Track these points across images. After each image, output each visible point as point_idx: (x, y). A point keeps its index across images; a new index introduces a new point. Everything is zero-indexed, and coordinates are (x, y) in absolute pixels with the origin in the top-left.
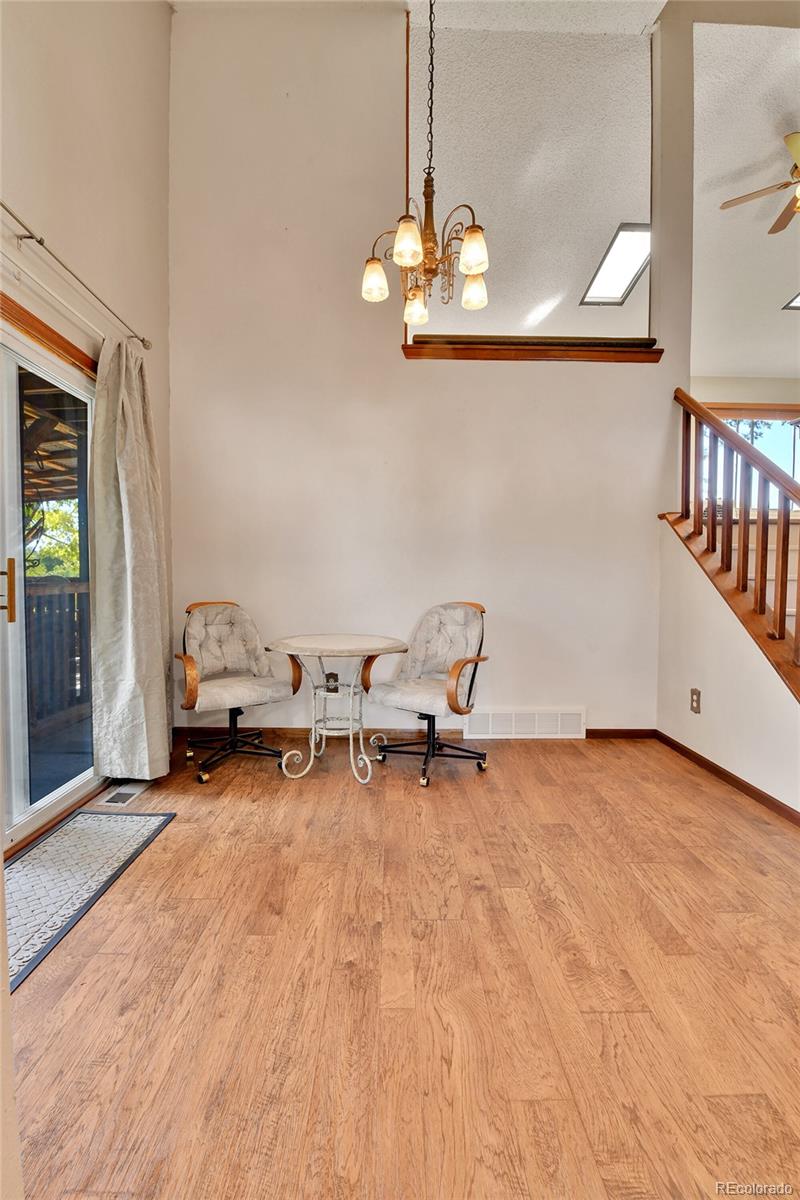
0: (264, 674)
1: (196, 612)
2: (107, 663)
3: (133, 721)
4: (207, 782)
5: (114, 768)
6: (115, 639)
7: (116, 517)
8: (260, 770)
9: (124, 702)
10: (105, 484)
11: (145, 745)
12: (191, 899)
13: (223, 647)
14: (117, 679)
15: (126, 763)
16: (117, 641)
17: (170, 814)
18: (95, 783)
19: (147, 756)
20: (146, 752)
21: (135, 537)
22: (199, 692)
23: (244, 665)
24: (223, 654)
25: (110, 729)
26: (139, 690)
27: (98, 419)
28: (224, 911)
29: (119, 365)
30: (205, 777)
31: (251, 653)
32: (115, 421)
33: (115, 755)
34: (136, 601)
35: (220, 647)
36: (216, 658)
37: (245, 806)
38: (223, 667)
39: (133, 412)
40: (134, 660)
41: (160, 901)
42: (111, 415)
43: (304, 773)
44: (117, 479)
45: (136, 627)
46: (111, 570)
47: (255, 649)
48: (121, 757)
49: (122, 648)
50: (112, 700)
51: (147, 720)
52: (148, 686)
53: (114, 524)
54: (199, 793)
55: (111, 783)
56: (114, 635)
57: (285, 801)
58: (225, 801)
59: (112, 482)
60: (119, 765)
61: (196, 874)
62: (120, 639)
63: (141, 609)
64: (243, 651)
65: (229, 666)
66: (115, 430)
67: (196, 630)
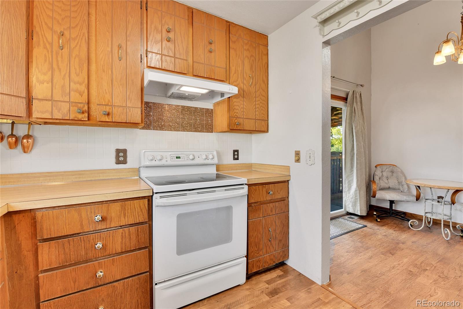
0: (405, 191)
1: (378, 167)
2: (349, 180)
3: (355, 197)
4: (379, 222)
5: (350, 209)
6: (351, 173)
7: (352, 139)
8: (401, 224)
9: (353, 191)
10: (349, 130)
11: (359, 205)
12: (367, 243)
13: (389, 180)
14: (352, 184)
15: (353, 209)
16: (351, 174)
17: (365, 226)
18: (344, 213)
19: (359, 208)
20: (359, 207)
21: (357, 145)
22: (377, 193)
23: (397, 187)
24: (388, 182)
25: (349, 198)
26: (357, 189)
27: (347, 113)
28: (375, 249)
29: (353, 96)
30: (379, 220)
31: (400, 183)
32: (352, 113)
33: (350, 206)
34: (357, 163)
35: (388, 180)
36: (386, 183)
37: (391, 231)
38: (388, 187)
39: (357, 109)
40: (356, 180)
41: (359, 240)
42: (351, 111)
43: (419, 229)
44: (352, 129)
45: (357, 170)
46: (350, 154)
47: (402, 182)
48: (352, 207)
49: (353, 176)
50: (349, 191)
51: (360, 198)
52: (360, 188)
53: (351, 141)
54: (376, 224)
55: (349, 214)
56: (351, 172)
57: (407, 234)
58: (384, 228)
59: (351, 130)
60: (351, 209)
61: (370, 239)
62: (353, 173)
63: (359, 166)
64: (397, 182)
65: (391, 186)
66: (352, 116)
67: (378, 173)
